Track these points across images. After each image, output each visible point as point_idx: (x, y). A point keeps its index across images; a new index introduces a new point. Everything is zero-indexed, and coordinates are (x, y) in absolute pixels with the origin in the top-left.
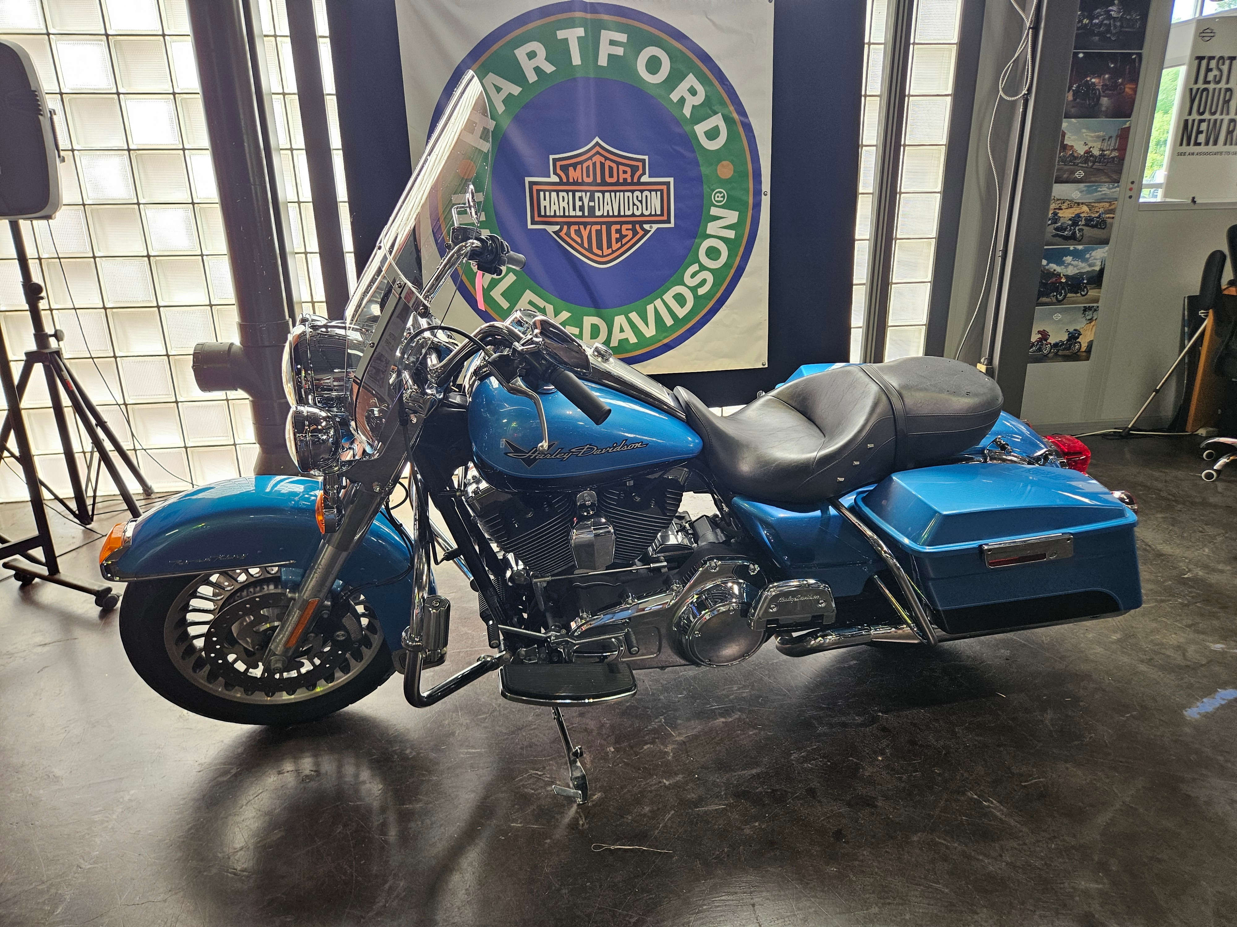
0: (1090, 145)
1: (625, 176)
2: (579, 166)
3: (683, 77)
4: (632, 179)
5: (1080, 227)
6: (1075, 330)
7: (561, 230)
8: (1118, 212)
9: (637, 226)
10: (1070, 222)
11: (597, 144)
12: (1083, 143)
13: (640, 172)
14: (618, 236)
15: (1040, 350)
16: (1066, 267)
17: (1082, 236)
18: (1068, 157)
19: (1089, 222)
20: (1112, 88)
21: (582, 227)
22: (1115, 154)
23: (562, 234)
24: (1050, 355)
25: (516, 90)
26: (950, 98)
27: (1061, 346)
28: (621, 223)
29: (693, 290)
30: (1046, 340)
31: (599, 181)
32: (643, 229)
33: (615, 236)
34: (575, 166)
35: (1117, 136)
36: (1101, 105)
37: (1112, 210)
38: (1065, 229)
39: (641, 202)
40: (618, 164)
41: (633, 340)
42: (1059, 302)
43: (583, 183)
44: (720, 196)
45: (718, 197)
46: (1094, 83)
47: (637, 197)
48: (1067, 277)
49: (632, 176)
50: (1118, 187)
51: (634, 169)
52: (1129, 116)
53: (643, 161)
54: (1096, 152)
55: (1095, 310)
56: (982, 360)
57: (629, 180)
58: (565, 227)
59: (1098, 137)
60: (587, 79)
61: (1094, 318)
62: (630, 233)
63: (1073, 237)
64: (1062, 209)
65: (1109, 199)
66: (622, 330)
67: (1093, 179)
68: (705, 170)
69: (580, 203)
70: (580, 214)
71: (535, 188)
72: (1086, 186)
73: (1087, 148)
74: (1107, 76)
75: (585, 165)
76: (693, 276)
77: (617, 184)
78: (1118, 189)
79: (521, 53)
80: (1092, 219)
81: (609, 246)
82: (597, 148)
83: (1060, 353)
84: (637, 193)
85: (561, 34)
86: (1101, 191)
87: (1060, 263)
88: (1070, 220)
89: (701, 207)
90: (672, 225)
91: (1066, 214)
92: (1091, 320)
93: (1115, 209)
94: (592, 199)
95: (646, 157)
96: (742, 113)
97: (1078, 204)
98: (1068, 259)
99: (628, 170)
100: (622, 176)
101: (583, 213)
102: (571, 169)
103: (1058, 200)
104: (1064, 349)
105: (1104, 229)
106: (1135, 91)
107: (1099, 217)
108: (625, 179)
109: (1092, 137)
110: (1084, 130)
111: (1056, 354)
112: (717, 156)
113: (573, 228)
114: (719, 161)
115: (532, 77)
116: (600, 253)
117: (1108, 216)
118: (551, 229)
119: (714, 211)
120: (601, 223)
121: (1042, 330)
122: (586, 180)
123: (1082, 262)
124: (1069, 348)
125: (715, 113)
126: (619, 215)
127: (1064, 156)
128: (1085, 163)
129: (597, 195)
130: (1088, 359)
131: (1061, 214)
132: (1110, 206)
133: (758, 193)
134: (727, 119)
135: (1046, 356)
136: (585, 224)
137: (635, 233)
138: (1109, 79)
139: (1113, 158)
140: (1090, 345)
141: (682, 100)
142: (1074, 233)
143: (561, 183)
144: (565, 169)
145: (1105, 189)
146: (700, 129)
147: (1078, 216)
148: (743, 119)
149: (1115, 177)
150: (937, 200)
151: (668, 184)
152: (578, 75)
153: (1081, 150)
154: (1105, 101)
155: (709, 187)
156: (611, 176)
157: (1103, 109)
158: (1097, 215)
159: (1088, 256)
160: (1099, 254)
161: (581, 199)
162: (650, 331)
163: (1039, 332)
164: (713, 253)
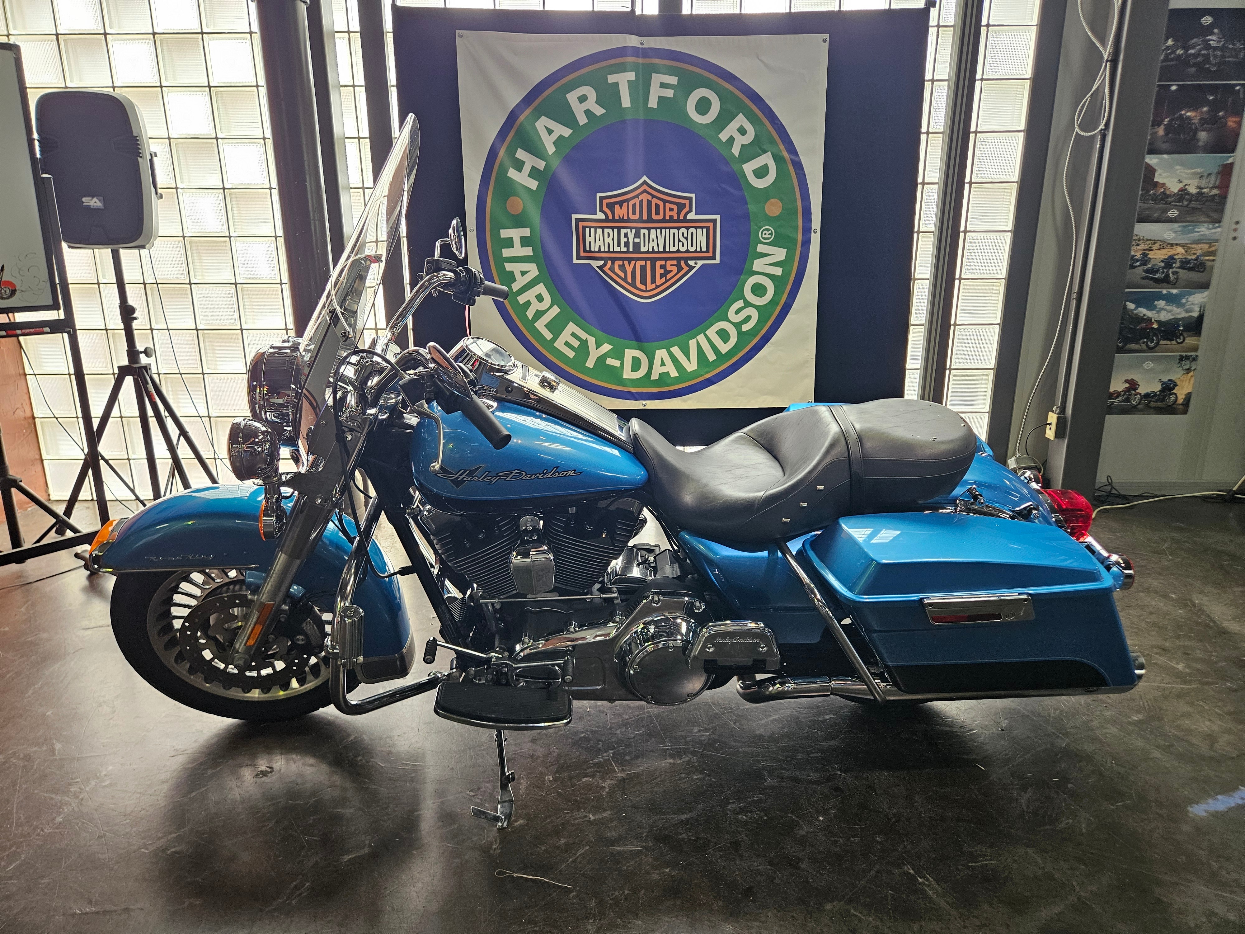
0: (1186, 182)
1: (671, 213)
2: (625, 204)
3: (733, 117)
4: (679, 216)
5: (1174, 270)
6: (1170, 380)
7: (605, 265)
8: (1220, 254)
9: (682, 263)
10: (1163, 264)
11: (645, 182)
12: (1176, 180)
13: (687, 209)
14: (662, 271)
15: (1128, 400)
16: (1158, 312)
17: (1177, 279)
18: (1160, 195)
19: (1185, 264)
20: (1211, 122)
21: (626, 262)
22: (1215, 192)
23: (606, 269)
24: (1140, 406)
25: (567, 132)
26: (1022, 134)
27: (1153, 397)
28: (666, 259)
29: (737, 326)
30: (1135, 390)
31: (645, 217)
32: (687, 265)
33: (659, 271)
34: (621, 204)
35: (1218, 173)
36: (1198, 140)
37: (1212, 252)
38: (1157, 271)
39: (686, 238)
40: (665, 201)
41: (674, 373)
42: (1151, 349)
43: (629, 220)
44: (768, 233)
45: (765, 234)
46: (1189, 118)
47: (683, 234)
48: (1159, 322)
49: (679, 214)
50: (1219, 227)
51: (681, 207)
52: (1233, 151)
53: (690, 199)
54: (1193, 190)
55: (1194, 360)
56: (1054, 409)
57: (675, 218)
58: (609, 262)
59: (1195, 174)
60: (637, 121)
61: (1193, 369)
62: (675, 269)
63: (1166, 281)
64: (1152, 250)
65: (1209, 240)
66: (663, 364)
67: (1188, 219)
68: (752, 207)
69: (625, 240)
70: (625, 249)
71: (581, 224)
72: (1180, 226)
73: (1181, 186)
74: (1205, 109)
75: (631, 203)
76: (737, 312)
77: (663, 220)
78: (1219, 230)
79: (572, 97)
80: (1188, 262)
81: (653, 281)
82: (645, 187)
83: (1152, 404)
84: (683, 230)
85: (612, 79)
86: (1198, 232)
87: (1152, 307)
88: (1162, 261)
89: (748, 243)
90: (717, 261)
91: (1158, 256)
92: (1188, 370)
93: (1216, 251)
94: (637, 235)
95: (693, 195)
96: (792, 150)
97: (1172, 245)
98: (1161, 303)
99: (675, 207)
100: (668, 214)
101: (628, 249)
102: (617, 206)
103: (1147, 240)
104: (1157, 401)
105: (1202, 272)
106: (1239, 124)
107: (1196, 259)
108: (671, 217)
109: (1186, 173)
110: (1178, 167)
111: (1147, 405)
112: (766, 194)
113: (618, 263)
114: (767, 199)
115: (582, 120)
116: (643, 288)
117: (1207, 258)
118: (596, 264)
119: (761, 248)
120: (645, 259)
121: (1129, 379)
122: (632, 217)
123: (1178, 307)
124: (1163, 400)
125: (765, 152)
126: (664, 251)
127: (1154, 194)
128: (1179, 202)
129: (642, 231)
130: (1185, 412)
131: (1151, 255)
132: (1210, 247)
133: (807, 230)
134: (777, 158)
135: (1135, 407)
136: (630, 260)
137: (680, 269)
138: (1208, 112)
139: (1214, 196)
140: (1188, 397)
141: (731, 140)
142: (1167, 276)
143: (607, 220)
144: (611, 206)
145: (1204, 230)
146: (749, 168)
147: (1172, 257)
148: (793, 157)
149: (1215, 216)
150: (1007, 240)
151: (714, 221)
152: (629, 117)
153: (1174, 187)
154: (1203, 136)
155: (756, 225)
156: (657, 213)
157: (1201, 144)
158: (1194, 257)
159: (1184, 301)
160: (1197, 299)
161: (626, 235)
162: (691, 366)
163: (1127, 381)
164: (759, 290)
